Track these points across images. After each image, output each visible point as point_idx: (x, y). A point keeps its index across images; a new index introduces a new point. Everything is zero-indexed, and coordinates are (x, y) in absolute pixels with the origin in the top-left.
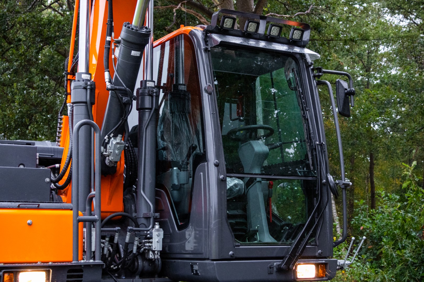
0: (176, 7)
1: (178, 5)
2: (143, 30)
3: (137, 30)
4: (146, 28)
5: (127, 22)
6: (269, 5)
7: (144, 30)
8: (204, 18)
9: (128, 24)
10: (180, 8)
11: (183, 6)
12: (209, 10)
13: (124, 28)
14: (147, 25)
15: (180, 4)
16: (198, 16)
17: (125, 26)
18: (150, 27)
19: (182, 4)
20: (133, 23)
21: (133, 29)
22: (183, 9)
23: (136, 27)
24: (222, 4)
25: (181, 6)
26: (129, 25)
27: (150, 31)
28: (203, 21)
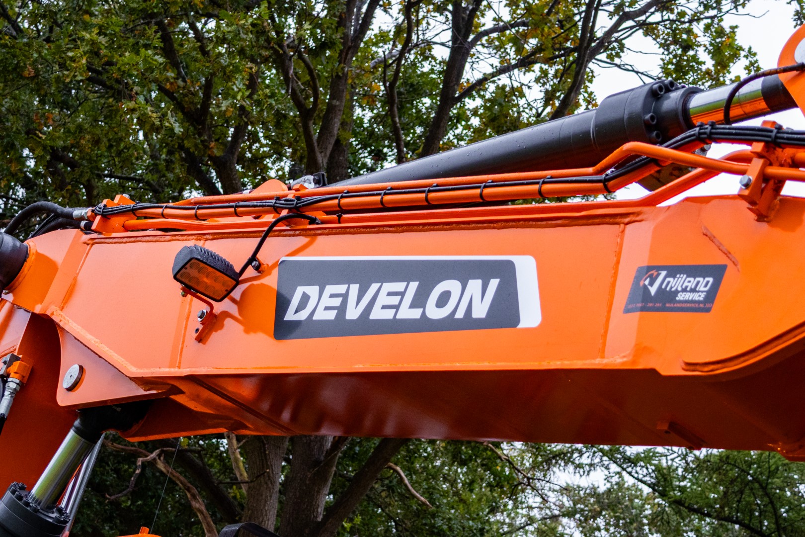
0: (147, 456)
1: (152, 453)
2: (51, 515)
3: (36, 511)
4: (60, 511)
5: (20, 484)
6: (358, 520)
7: (54, 515)
8: (200, 500)
9: (22, 488)
10: (154, 459)
11: (162, 458)
12: (220, 485)
13: (8, 494)
14: (63, 505)
15: (157, 451)
16: (189, 491)
17: (13, 492)
18: (68, 512)
19: (162, 452)
20: (34, 491)
21: (27, 504)
22: (161, 466)
23: (38, 502)
24: (252, 481)
25: (159, 456)
26: (23, 493)
27: (66, 522)
28: (197, 505)
